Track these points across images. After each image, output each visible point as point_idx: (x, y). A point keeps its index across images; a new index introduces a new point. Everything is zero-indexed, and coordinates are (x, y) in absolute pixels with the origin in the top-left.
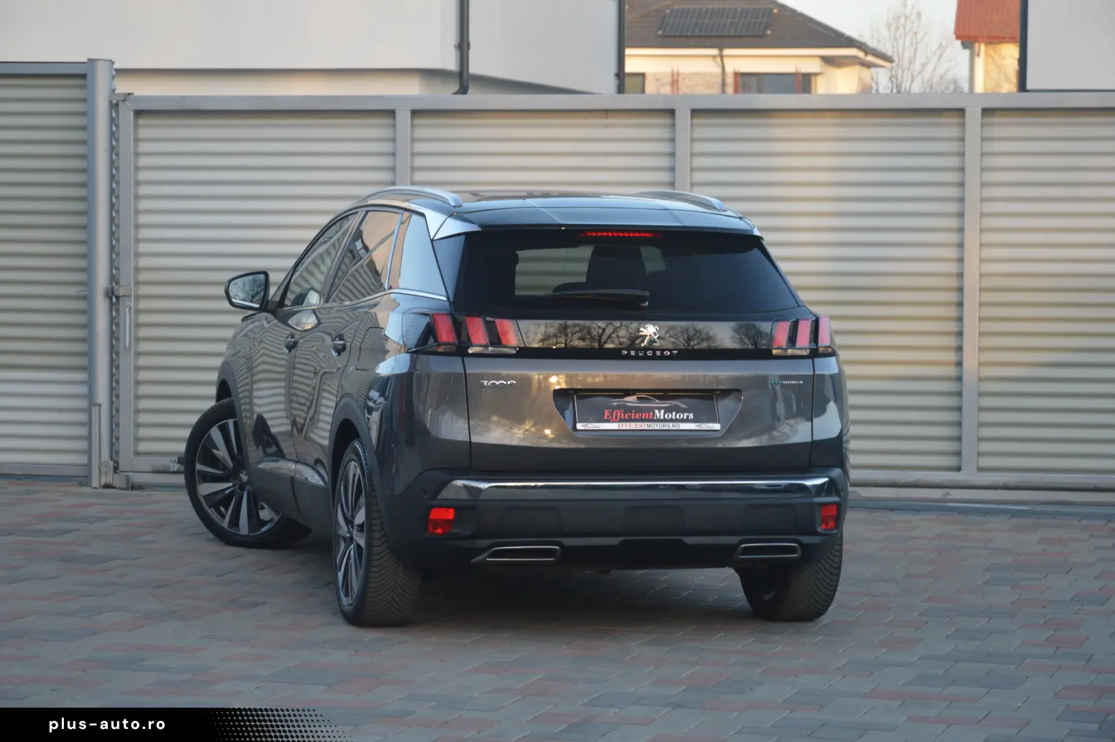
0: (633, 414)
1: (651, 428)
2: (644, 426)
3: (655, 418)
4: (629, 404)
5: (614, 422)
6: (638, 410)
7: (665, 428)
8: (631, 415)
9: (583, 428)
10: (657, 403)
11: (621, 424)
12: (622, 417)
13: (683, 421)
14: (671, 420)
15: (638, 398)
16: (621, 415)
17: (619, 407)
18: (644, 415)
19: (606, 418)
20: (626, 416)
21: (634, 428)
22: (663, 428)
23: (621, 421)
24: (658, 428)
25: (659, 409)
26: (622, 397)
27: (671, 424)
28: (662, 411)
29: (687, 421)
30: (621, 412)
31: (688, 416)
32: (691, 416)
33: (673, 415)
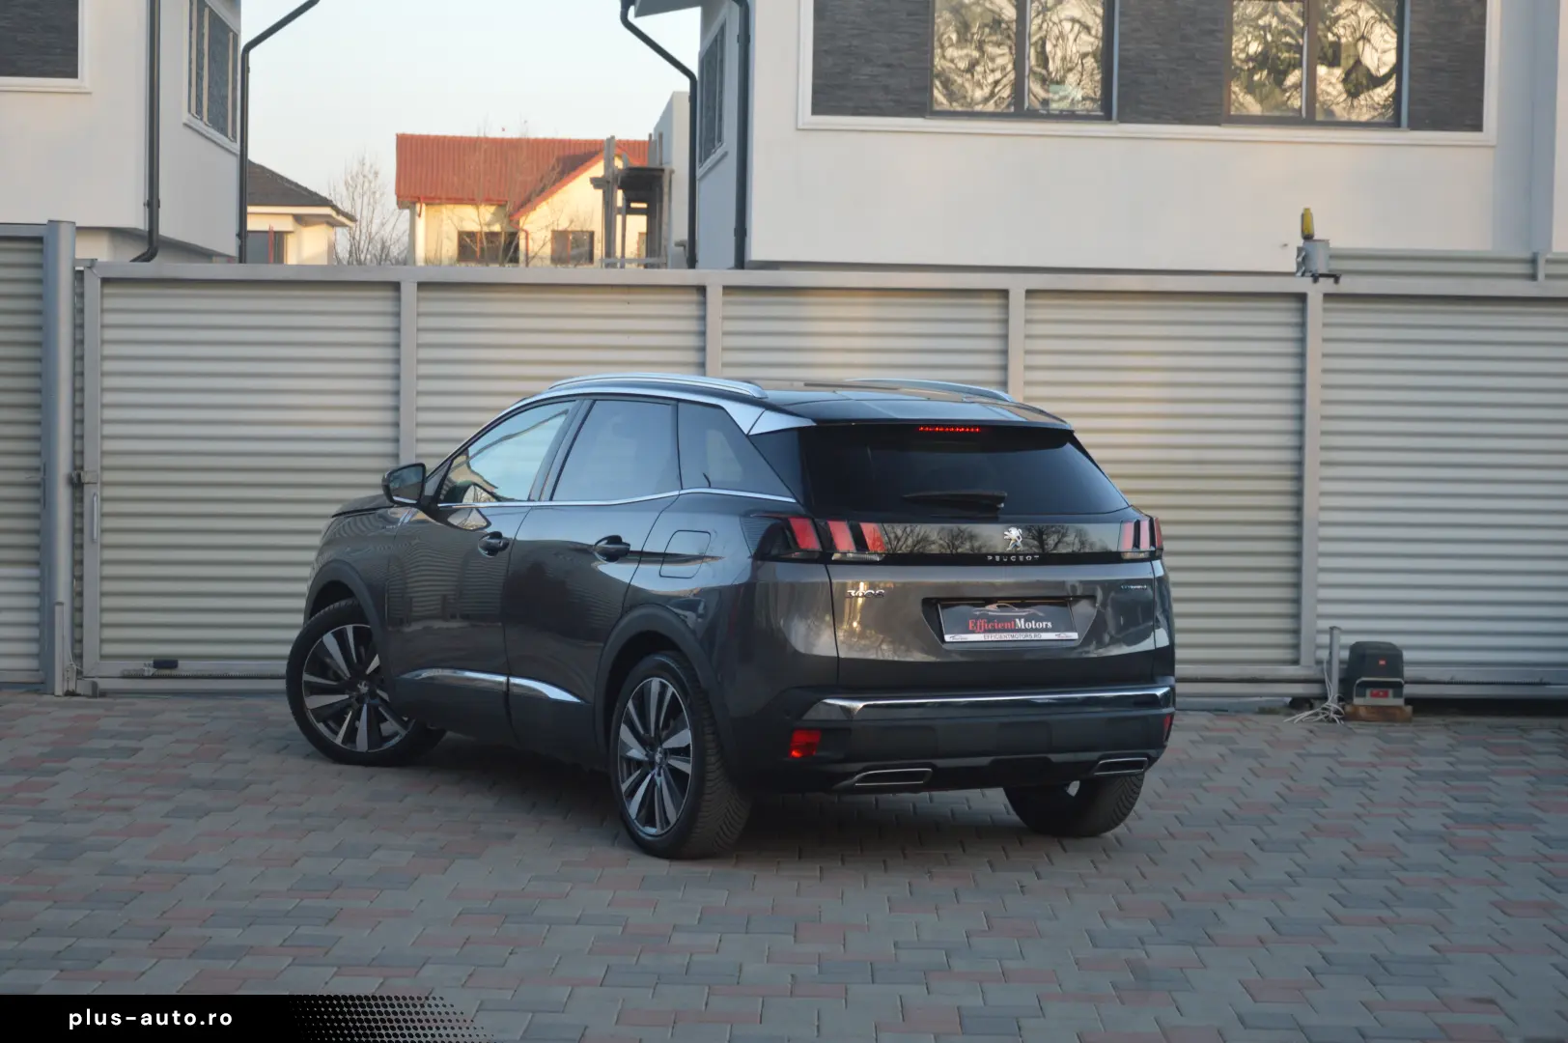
0: (996, 624)
1: (1011, 639)
2: (1004, 636)
3: (1015, 628)
4: (990, 613)
5: (980, 633)
7: (1027, 638)
8: (994, 626)
9: (950, 640)
11: (985, 635)
12: (986, 628)
13: (1042, 630)
14: (1032, 630)
15: (1000, 607)
16: (985, 626)
17: (982, 617)
18: (1004, 625)
19: (971, 628)
20: (990, 626)
21: (997, 639)
22: (1022, 638)
23: (986, 631)
24: (1018, 638)
25: (1020, 618)
26: (983, 605)
27: (1033, 634)
28: (1023, 621)
29: (1046, 630)
30: (985, 622)
31: (1047, 625)
32: (1050, 625)
33: (1032, 625)
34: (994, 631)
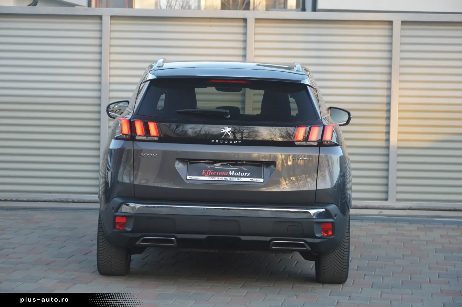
0: (218, 173)
1: (226, 180)
2: (222, 179)
3: (229, 175)
4: (216, 167)
5: (207, 176)
6: (220, 170)
7: (233, 180)
8: (217, 173)
9: (190, 179)
10: (232, 167)
11: (210, 177)
12: (212, 174)
13: (244, 177)
14: (238, 176)
15: (222, 165)
16: (211, 173)
17: (210, 169)
18: (223, 173)
19: (203, 174)
20: (214, 174)
21: (217, 180)
22: (232, 180)
23: (211, 176)
24: (230, 180)
25: (232, 170)
26: (213, 164)
27: (237, 178)
28: (233, 172)
29: (246, 177)
30: (211, 171)
31: (247, 175)
32: (249, 174)
33: (238, 174)
34: (216, 175)
